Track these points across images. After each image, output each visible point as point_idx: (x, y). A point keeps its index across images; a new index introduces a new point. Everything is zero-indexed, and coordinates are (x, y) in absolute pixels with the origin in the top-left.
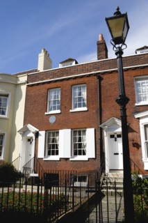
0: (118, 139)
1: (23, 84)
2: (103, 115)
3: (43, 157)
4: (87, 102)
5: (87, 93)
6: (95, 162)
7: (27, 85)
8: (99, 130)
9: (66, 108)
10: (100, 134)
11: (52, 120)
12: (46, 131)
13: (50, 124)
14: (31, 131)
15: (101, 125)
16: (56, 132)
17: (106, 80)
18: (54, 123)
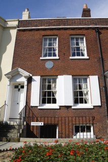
1: (14, 28)
2: (105, 64)
3: (38, 105)
4: (87, 51)
5: (86, 44)
6: (101, 110)
7: (18, 30)
8: (103, 78)
9: (64, 54)
10: (104, 82)
11: (49, 65)
12: (41, 76)
13: (46, 69)
14: (23, 75)
15: (106, 73)
16: (53, 79)
17: (105, 34)
18: (52, 69)
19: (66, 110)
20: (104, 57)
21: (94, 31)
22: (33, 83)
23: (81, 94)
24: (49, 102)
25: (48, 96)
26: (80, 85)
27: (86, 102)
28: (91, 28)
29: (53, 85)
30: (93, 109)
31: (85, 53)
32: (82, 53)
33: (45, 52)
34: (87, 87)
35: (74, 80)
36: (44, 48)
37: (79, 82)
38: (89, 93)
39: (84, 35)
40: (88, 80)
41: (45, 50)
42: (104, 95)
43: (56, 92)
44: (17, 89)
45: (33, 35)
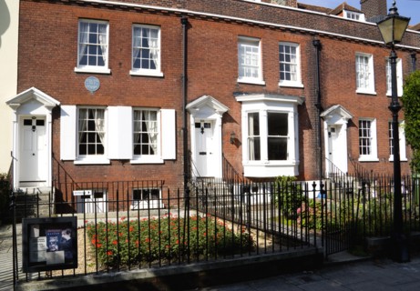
0: (205, 130)
2: (189, 88)
3: (73, 158)
4: (162, 62)
5: (162, 45)
6: (175, 165)
8: (183, 113)
9: (120, 64)
10: (183, 121)
11: (92, 85)
12: (77, 105)
13: (87, 91)
14: (45, 103)
15: (189, 106)
16: (98, 110)
17: (197, 29)
18: (97, 92)
19: (120, 166)
20: (189, 76)
21: (179, 19)
22: (62, 118)
23: (146, 138)
24: (92, 152)
25: (90, 141)
26: (144, 124)
27: (152, 153)
28: (173, 12)
29: (97, 121)
30: (164, 164)
31: (158, 61)
32: (152, 62)
33: (82, 54)
34: (155, 127)
35: (136, 113)
36: (81, 46)
37: (143, 119)
38: (158, 137)
39: (160, 26)
40: (158, 114)
41: (83, 50)
42: (182, 142)
43: (103, 134)
44: (30, 127)
45: (58, 14)
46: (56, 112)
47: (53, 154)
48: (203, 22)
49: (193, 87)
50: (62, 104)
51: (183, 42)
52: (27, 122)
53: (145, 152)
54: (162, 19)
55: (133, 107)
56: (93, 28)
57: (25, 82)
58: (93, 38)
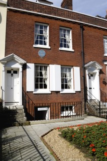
0: (91, 77)
4: (73, 45)
6: (81, 94)
7: (8, 9)
8: (83, 69)
9: (55, 44)
10: (83, 73)
11: (42, 54)
12: (35, 64)
13: (39, 57)
14: (20, 62)
15: (86, 66)
16: (44, 67)
17: (87, 31)
18: (44, 57)
19: (56, 95)
20: (85, 52)
25: (40, 82)
26: (65, 74)
28: (77, 22)
29: (43, 72)
30: (75, 93)
31: (71, 45)
32: (68, 45)
33: (36, 39)
35: (62, 69)
36: (36, 35)
37: (65, 71)
39: (71, 28)
40: (72, 70)
41: (36, 37)
42: (83, 83)
43: (46, 79)
44: (10, 74)
45: (25, 19)
46: (25, 67)
47: (23, 88)
48: (89, 28)
49: (87, 57)
50: (27, 62)
51: (82, 36)
52: (9, 72)
53: (66, 88)
54: (72, 25)
55: (61, 65)
56: (41, 27)
57: (9, 51)
58: (41, 32)
